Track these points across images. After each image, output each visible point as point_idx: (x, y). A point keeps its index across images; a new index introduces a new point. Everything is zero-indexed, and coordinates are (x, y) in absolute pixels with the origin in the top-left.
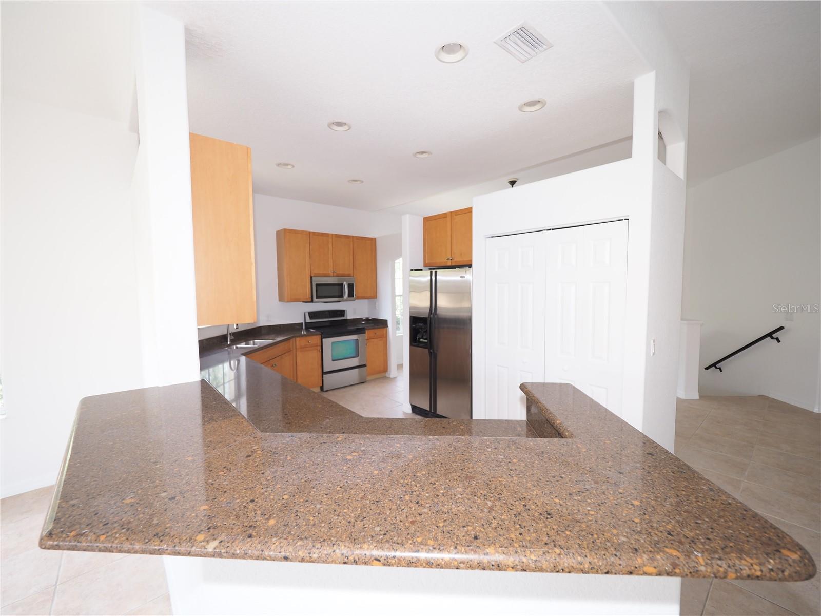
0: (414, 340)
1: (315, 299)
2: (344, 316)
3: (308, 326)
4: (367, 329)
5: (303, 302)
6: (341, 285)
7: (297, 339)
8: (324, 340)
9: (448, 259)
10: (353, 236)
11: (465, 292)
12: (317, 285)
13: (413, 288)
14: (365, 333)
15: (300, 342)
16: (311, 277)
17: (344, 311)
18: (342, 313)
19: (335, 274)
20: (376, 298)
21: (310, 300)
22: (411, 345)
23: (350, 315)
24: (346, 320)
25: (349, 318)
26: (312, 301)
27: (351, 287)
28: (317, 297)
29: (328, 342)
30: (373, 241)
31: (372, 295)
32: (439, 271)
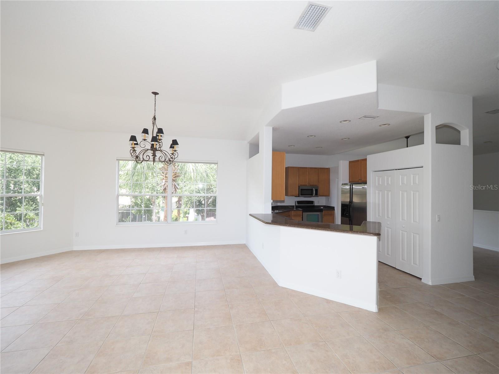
0: (343, 215)
1: (300, 196)
2: (313, 204)
3: (297, 207)
4: (324, 210)
5: (295, 197)
6: (312, 190)
7: (293, 211)
8: (303, 213)
9: (359, 180)
10: (318, 168)
11: (364, 194)
12: (301, 189)
13: (343, 192)
14: (322, 212)
15: (293, 213)
16: (299, 186)
17: (313, 201)
18: (312, 202)
19: (309, 185)
20: (329, 196)
21: (298, 196)
22: (341, 216)
23: (316, 204)
24: (314, 206)
25: (315, 205)
26: (299, 196)
27: (316, 191)
28: (301, 195)
29: (305, 214)
30: (328, 169)
31: (327, 194)
32: (353, 185)
